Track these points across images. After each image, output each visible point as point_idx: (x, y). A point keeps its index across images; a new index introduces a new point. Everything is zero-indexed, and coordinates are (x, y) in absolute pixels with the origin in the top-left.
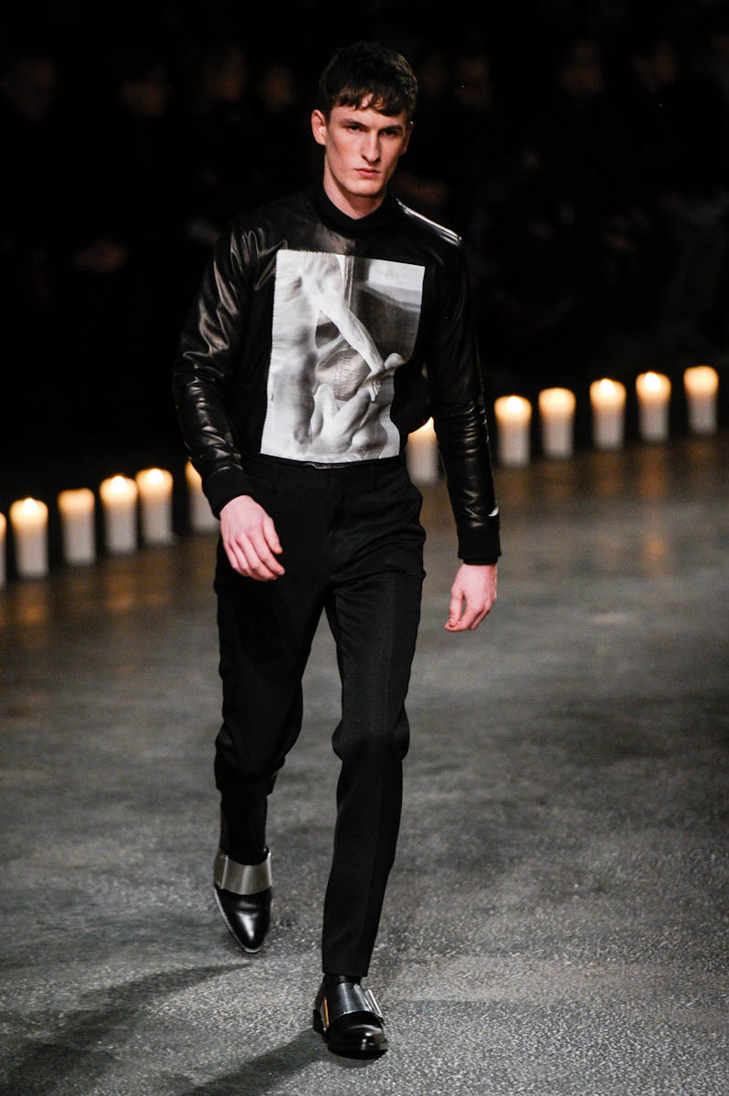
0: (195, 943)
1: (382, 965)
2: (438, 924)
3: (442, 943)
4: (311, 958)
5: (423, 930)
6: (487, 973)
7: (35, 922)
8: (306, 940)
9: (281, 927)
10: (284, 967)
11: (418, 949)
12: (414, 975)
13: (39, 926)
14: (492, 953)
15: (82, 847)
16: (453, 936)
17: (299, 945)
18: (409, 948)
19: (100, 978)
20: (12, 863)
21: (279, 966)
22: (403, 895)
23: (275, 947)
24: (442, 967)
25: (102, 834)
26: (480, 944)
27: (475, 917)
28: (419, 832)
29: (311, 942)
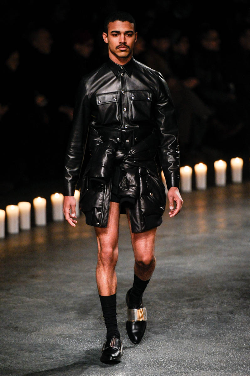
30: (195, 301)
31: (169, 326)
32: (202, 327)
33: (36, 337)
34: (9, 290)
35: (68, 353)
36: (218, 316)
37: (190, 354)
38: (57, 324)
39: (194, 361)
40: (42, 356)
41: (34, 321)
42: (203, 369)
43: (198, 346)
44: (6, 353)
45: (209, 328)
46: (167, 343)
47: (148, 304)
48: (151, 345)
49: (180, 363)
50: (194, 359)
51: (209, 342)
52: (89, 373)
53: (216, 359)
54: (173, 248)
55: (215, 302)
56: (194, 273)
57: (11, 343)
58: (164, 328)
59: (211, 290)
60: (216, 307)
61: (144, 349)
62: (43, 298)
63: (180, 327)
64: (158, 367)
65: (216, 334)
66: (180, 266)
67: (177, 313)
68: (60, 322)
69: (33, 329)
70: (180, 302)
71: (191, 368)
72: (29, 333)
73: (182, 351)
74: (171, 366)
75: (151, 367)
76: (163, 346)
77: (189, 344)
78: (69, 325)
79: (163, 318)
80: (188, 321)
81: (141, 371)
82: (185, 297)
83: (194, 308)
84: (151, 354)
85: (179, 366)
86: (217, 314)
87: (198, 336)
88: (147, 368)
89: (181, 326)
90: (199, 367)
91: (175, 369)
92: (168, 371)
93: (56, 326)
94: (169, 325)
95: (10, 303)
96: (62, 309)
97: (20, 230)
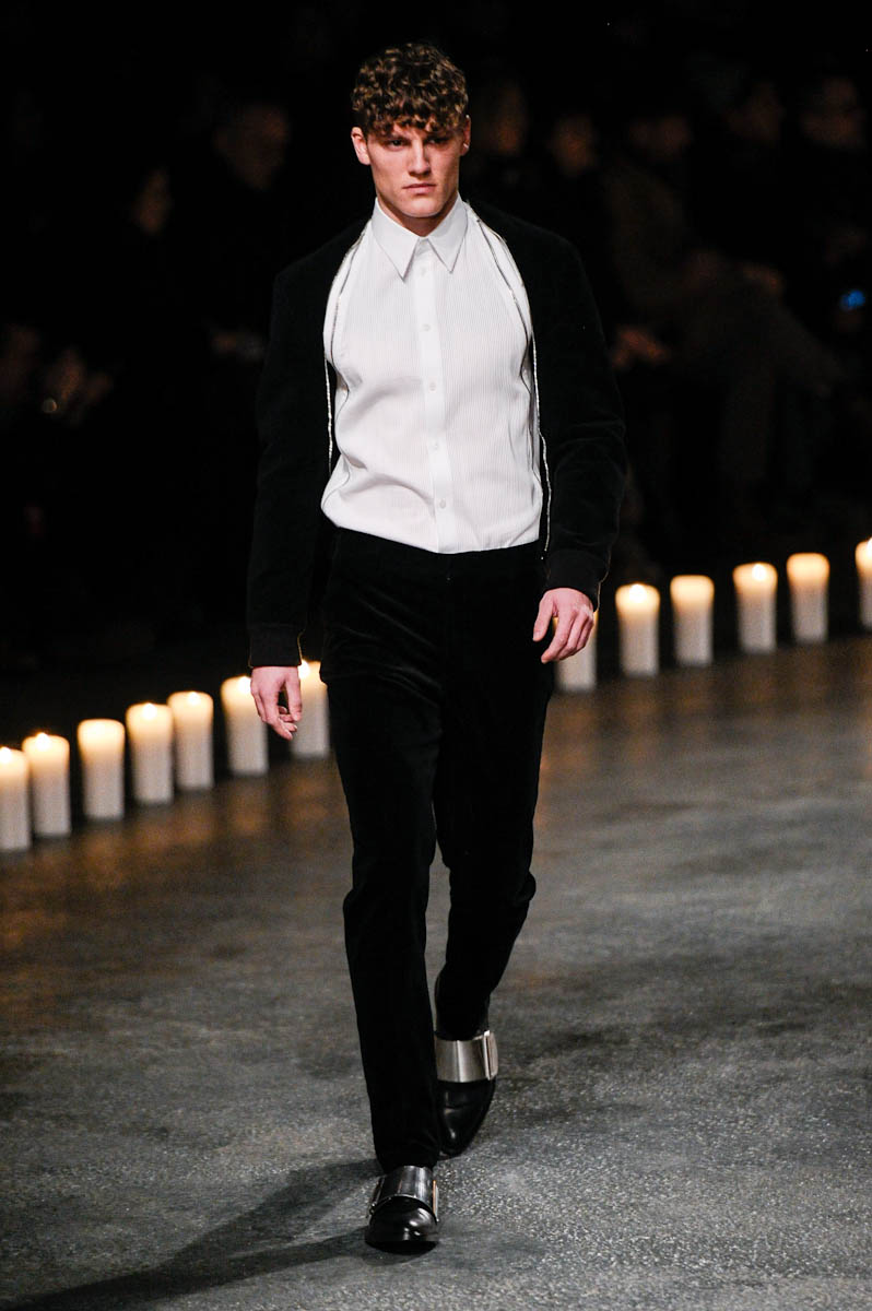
0: (457, 1256)
1: (704, 1288)
2: (777, 1234)
3: (783, 1259)
4: (610, 1277)
5: (757, 1241)
6: (842, 1300)
7: (250, 1228)
8: (604, 1254)
9: (570, 1236)
10: (574, 1289)
11: (751, 1267)
12: (746, 1301)
13: (256, 1232)
14: (849, 1274)
15: (310, 1130)
16: (797, 1249)
17: (594, 1261)
18: (738, 1265)
19: (334, 1302)
20: (220, 1150)
21: (568, 1288)
22: (731, 1195)
23: (563, 1263)
24: (782, 1291)
25: (337, 1113)
26: (832, 1262)
27: (825, 1225)
28: (750, 1112)
29: (610, 1256)
30: (787, 1035)
31: (696, 1123)
32: (810, 1123)
33: (231, 1164)
34: (135, 998)
35: (343, 1217)
36: (867, 1086)
37: (767, 1221)
38: (305, 1117)
39: (784, 1244)
40: (254, 1228)
41: (225, 1107)
42: (813, 1272)
43: (798, 1192)
44: (128, 1220)
45: (834, 1126)
46: (689, 1182)
47: (623, 1046)
48: (633, 1190)
49: (734, 1250)
50: (781, 1234)
51: (835, 1175)
52: (416, 1285)
53: (861, 1234)
54: (713, 850)
55: (858, 1037)
56: (782, 937)
57: (144, 1183)
58: (679, 1127)
59: (844, 993)
60: (862, 1053)
61: (607, 1203)
62: (255, 1027)
63: (733, 1125)
64: (656, 1263)
65: (860, 1148)
66: (732, 911)
67: (723, 1075)
68: (314, 1109)
69: (222, 1137)
70: (732, 1036)
71: (773, 1266)
72: (206, 1148)
73: (740, 1209)
74: (703, 1261)
75: (631, 1264)
76: (675, 1190)
77: (765, 1184)
78: (345, 1120)
79: (675, 1093)
80: (763, 1105)
81: (597, 1280)
82: (754, 1021)
83: (785, 1058)
84: (632, 1220)
85: (731, 1261)
86: (865, 1078)
87: (797, 1156)
88: (619, 1267)
89: (736, 1121)
90: (798, 1264)
91: (718, 1272)
92: (693, 1279)
93: (300, 1125)
94: (696, 1120)
95: (140, 1045)
96: (320, 1065)
97: (178, 790)
